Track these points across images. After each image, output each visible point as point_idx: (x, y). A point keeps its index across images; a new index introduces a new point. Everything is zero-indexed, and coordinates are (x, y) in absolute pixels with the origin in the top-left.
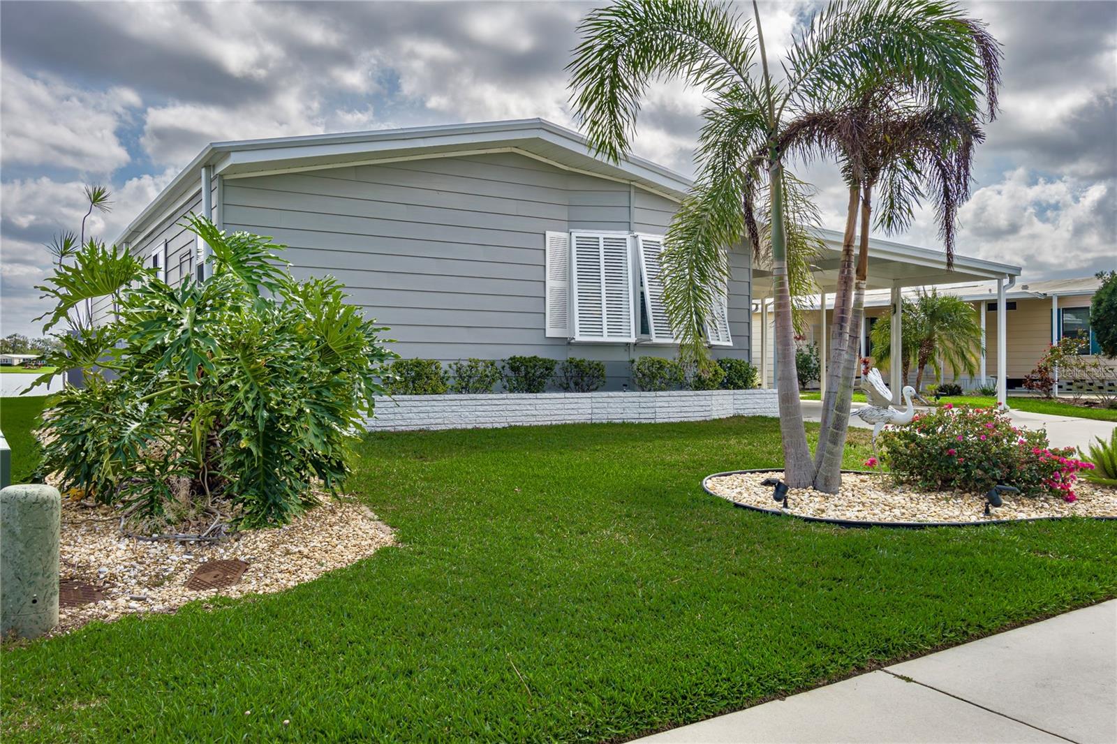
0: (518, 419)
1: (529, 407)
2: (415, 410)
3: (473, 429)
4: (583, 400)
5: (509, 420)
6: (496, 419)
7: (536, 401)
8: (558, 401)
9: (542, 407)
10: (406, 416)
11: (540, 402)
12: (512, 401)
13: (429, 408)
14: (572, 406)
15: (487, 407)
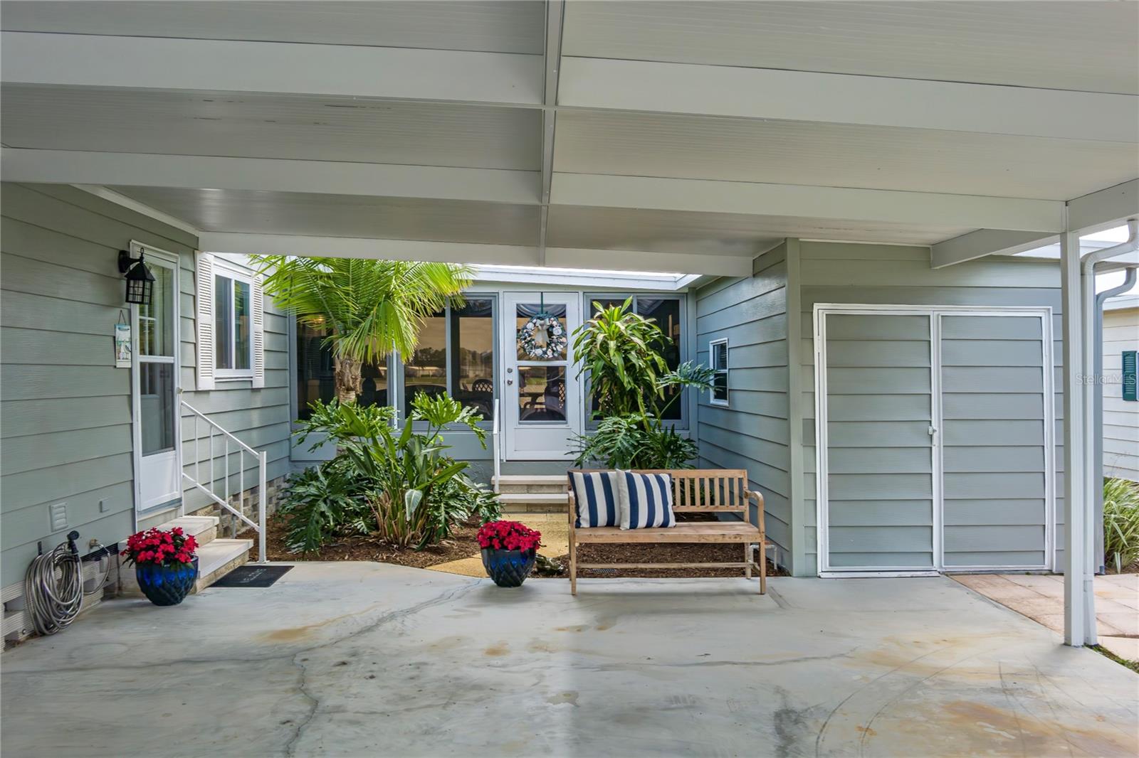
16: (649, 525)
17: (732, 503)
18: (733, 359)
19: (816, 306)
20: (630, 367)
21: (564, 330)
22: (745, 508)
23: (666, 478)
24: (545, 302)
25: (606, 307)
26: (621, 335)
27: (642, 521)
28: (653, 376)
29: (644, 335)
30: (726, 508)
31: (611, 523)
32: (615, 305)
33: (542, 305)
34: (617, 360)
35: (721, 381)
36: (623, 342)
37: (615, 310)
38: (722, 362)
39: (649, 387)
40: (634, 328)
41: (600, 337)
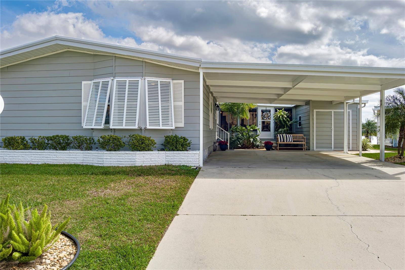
0: (49, 161)
1: (53, 156)
2: (8, 156)
3: (29, 164)
4: (79, 154)
5: (45, 161)
6: (40, 160)
7: (57, 154)
8: (67, 154)
9: (60, 156)
10: (5, 158)
11: (59, 154)
12: (46, 153)
13: (13, 155)
14: (73, 156)
15: (36, 156)
16: (289, 142)
17: (301, 139)
18: (302, 119)
19: (314, 110)
20: (284, 120)
21: (270, 114)
22: (303, 140)
23: (291, 135)
24: (267, 109)
25: (279, 110)
26: (282, 115)
27: (288, 141)
28: (288, 122)
29: (286, 115)
30: (300, 140)
31: (283, 141)
32: (281, 110)
33: (266, 110)
34: (282, 120)
35: (300, 123)
36: (282, 116)
37: (281, 111)
38: (300, 120)
39: (287, 124)
40: (284, 114)
41: (279, 115)
